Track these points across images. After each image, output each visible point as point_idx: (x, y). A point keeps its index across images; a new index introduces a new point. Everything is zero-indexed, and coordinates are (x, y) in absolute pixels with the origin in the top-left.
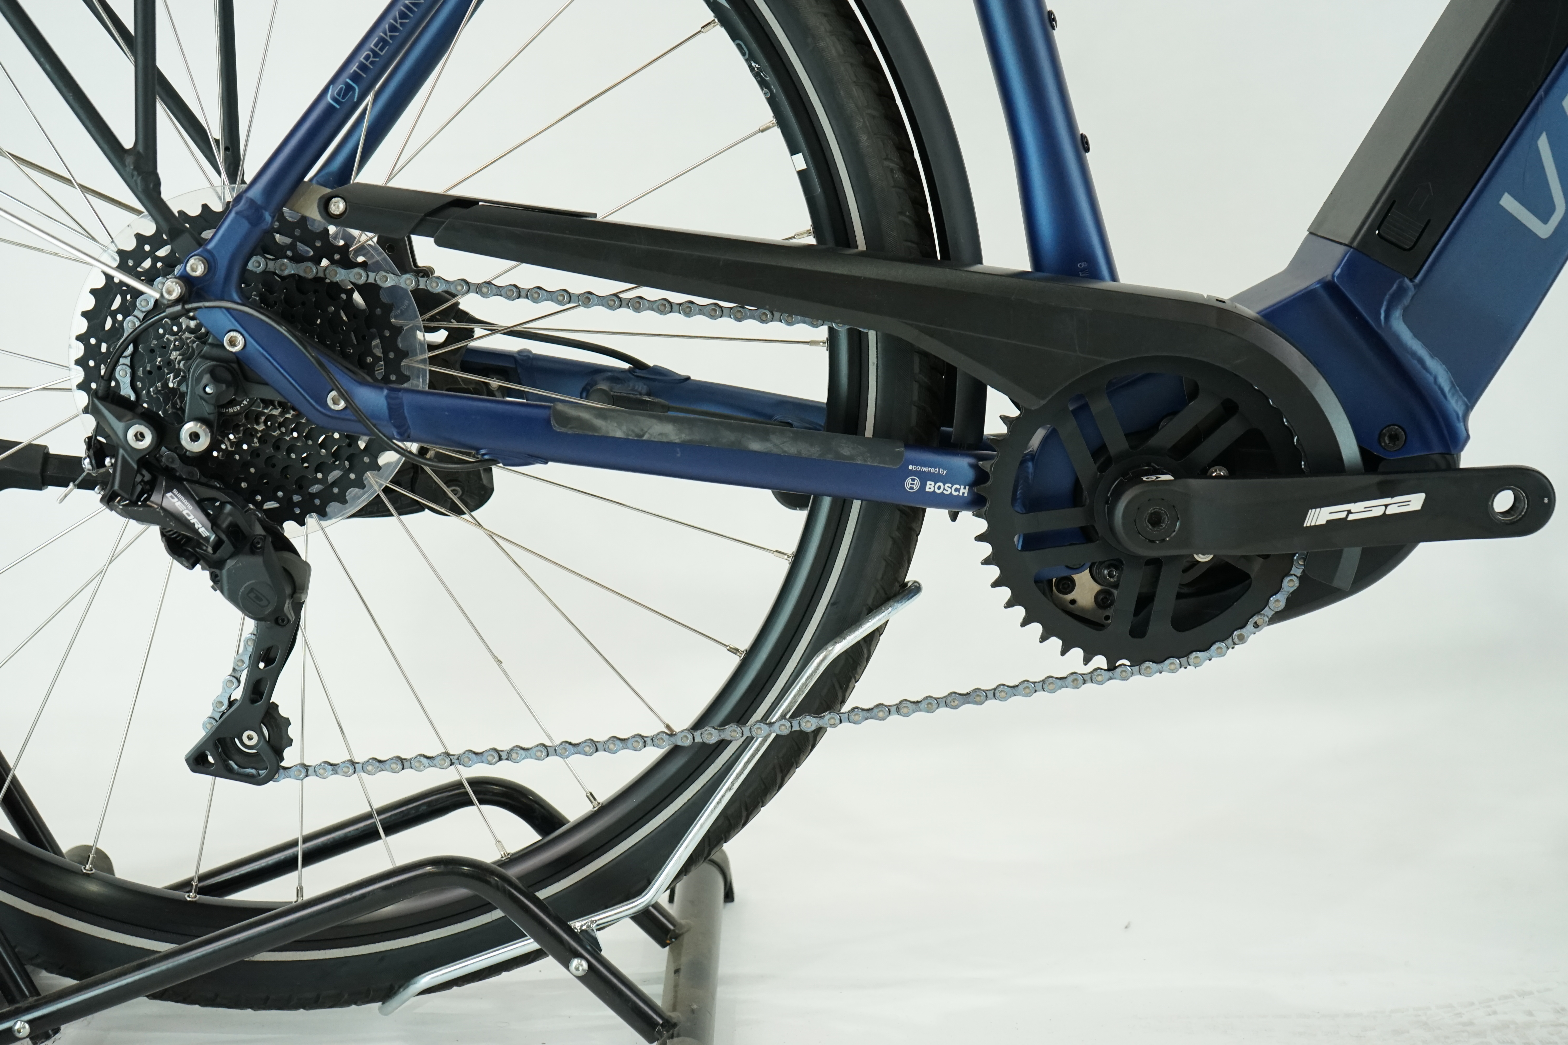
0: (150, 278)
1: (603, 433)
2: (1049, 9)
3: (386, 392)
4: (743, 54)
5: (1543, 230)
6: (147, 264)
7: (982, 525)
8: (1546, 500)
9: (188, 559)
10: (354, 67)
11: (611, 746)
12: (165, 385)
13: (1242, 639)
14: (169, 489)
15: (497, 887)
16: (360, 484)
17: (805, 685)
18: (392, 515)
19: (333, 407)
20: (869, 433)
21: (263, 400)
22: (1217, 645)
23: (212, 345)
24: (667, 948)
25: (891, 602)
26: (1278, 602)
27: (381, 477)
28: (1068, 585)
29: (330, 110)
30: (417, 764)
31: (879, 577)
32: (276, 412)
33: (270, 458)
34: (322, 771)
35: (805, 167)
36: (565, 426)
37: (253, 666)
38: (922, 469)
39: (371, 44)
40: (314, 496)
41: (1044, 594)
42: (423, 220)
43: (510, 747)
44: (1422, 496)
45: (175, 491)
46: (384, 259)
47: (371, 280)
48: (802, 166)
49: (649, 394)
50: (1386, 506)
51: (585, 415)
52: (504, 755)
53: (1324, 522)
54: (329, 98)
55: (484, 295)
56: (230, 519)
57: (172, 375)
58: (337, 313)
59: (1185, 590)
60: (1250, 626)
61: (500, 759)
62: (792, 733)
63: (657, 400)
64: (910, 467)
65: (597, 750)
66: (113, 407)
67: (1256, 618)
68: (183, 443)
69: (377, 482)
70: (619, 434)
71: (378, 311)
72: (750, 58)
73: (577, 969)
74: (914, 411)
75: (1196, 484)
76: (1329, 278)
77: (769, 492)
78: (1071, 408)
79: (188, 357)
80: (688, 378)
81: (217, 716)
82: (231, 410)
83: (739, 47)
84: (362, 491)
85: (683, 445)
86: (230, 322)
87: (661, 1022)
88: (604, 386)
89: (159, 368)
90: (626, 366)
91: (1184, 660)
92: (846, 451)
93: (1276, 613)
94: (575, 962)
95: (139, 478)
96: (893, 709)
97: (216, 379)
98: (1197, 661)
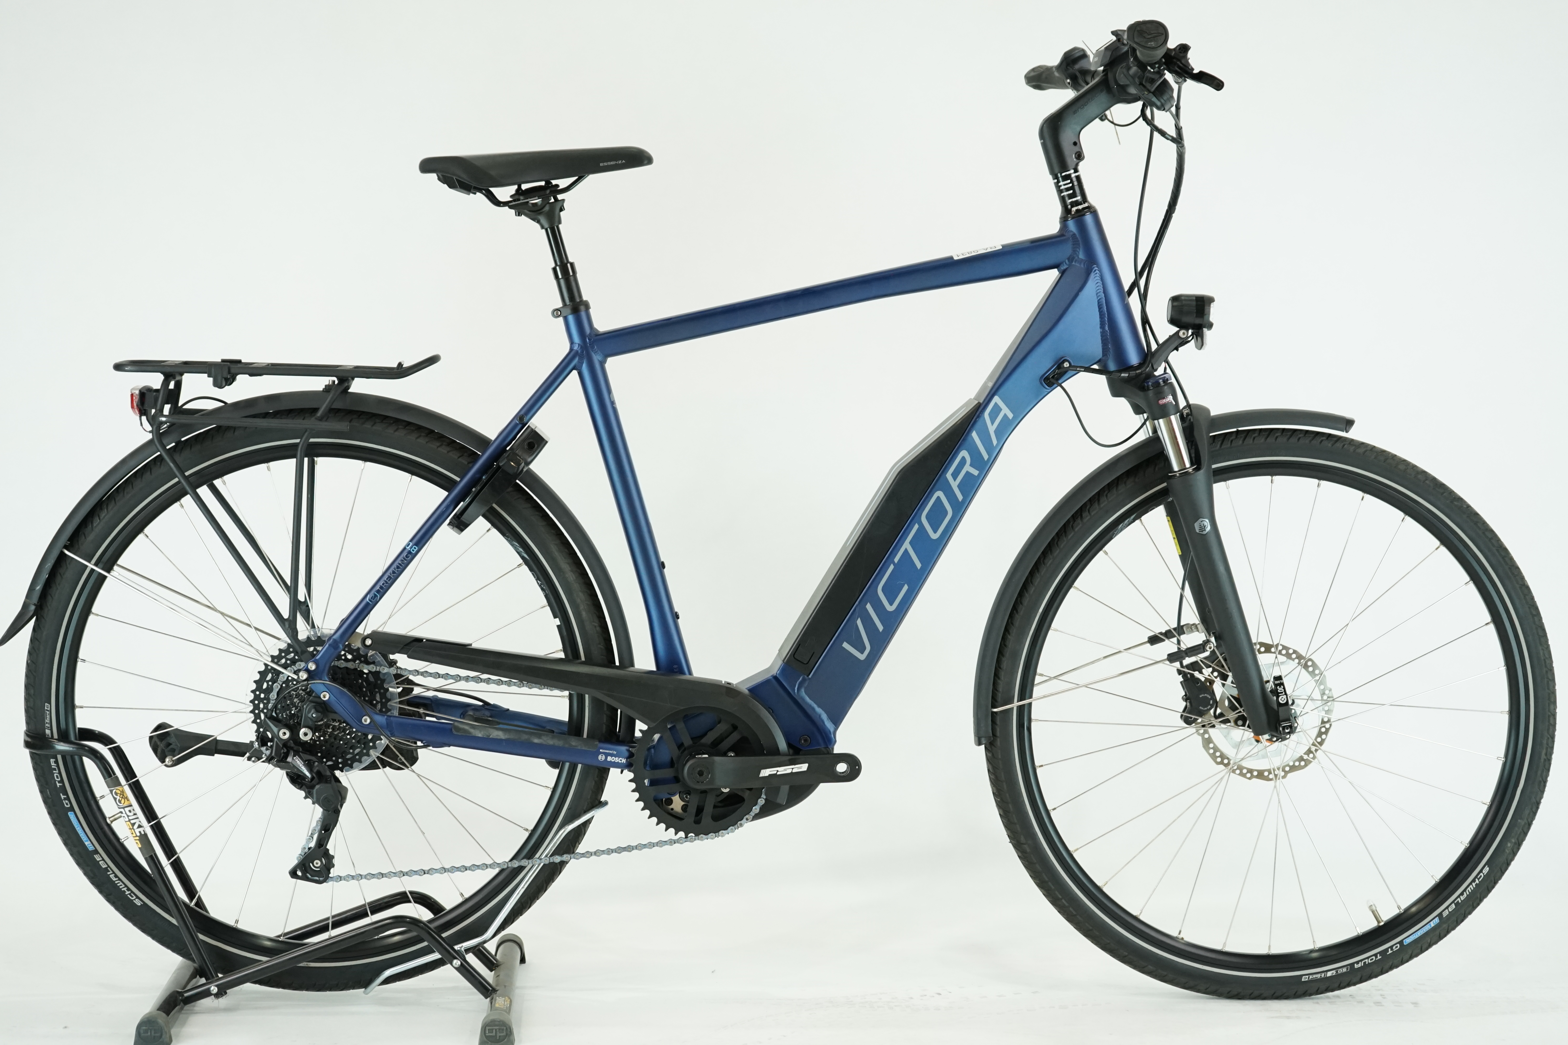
0: (285, 666)
1: (474, 734)
2: (662, 561)
3: (386, 717)
4: (535, 577)
5: (862, 657)
6: (283, 661)
7: (631, 775)
8: (857, 767)
9: (299, 785)
10: (378, 588)
11: (473, 868)
12: (290, 713)
13: (741, 825)
14: (294, 756)
15: (422, 928)
16: (368, 755)
17: (556, 842)
18: (380, 768)
19: (364, 723)
20: (585, 736)
21: (332, 719)
22: (731, 827)
23: (314, 697)
24: (493, 972)
25: (594, 809)
26: (756, 809)
27: (376, 752)
28: (670, 802)
29: (368, 604)
30: (389, 876)
31: (589, 797)
32: (337, 724)
33: (333, 743)
34: (347, 878)
35: (559, 624)
36: (458, 732)
37: (320, 832)
38: (606, 751)
39: (385, 578)
40: (348, 759)
41: (659, 806)
42: (402, 648)
43: (429, 868)
44: (807, 765)
45: (297, 756)
46: (382, 660)
47: (378, 670)
48: (559, 623)
49: (491, 717)
50: (793, 769)
51: (466, 727)
52: (426, 872)
53: (768, 775)
54: (367, 599)
55: (424, 677)
56: (317, 768)
57: (294, 708)
58: (362, 683)
59: (720, 805)
60: (744, 820)
61: (425, 873)
62: (550, 863)
63: (494, 719)
64: (601, 750)
65: (466, 870)
66: (274, 722)
67: (747, 816)
68: (301, 736)
69: (374, 754)
70: (480, 735)
71: (379, 682)
72: (538, 579)
73: (456, 964)
74: (604, 726)
75: (717, 759)
76: (775, 674)
77: (544, 761)
78: (669, 727)
79: (302, 701)
80: (508, 710)
81: (303, 854)
82: (319, 723)
83: (533, 574)
84: (368, 757)
85: (507, 740)
86: (323, 688)
87: (491, 989)
88: (471, 713)
89: (288, 705)
90: (481, 704)
91: (717, 834)
92: (574, 744)
93: (756, 814)
94: (455, 961)
95: (282, 751)
96: (593, 854)
97: (317, 711)
98: (722, 834)
